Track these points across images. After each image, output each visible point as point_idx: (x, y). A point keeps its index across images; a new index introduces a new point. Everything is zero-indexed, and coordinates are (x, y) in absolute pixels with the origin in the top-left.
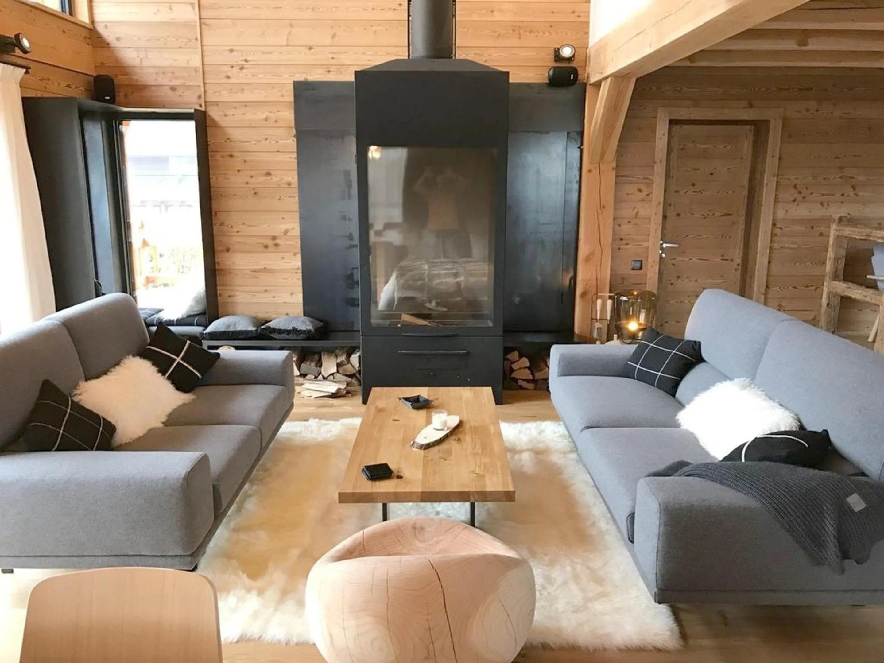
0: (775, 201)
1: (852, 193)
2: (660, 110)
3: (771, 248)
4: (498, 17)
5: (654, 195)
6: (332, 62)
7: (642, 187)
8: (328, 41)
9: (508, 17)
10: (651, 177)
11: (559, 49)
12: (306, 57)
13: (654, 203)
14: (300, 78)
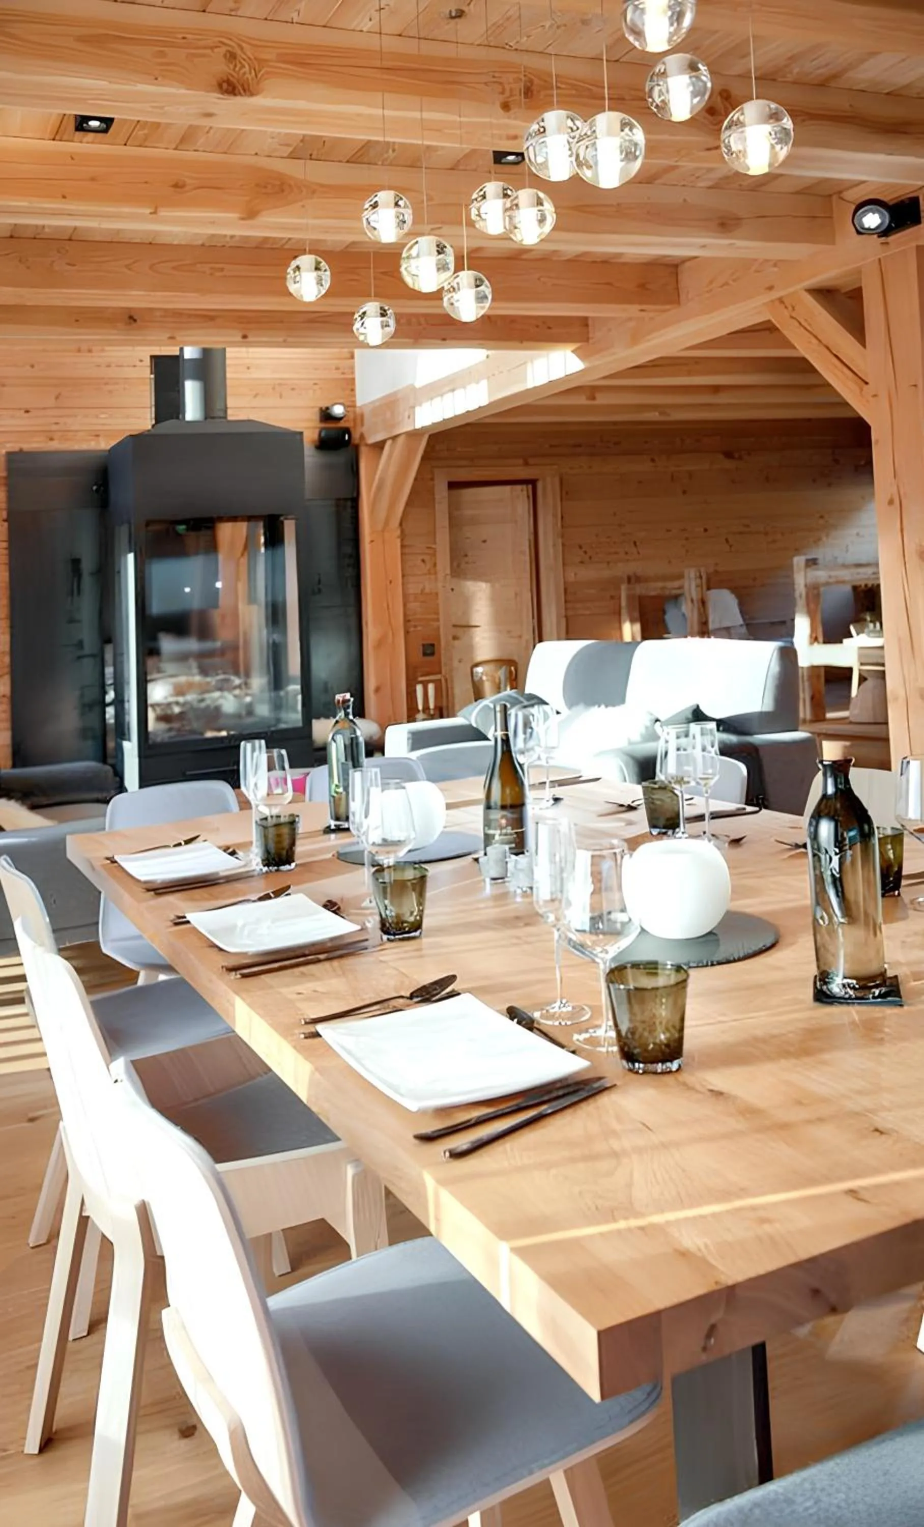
0: (564, 564)
1: (634, 550)
2: (436, 471)
3: (566, 617)
4: (255, 374)
5: (439, 567)
6: (54, 427)
7: (426, 558)
8: (51, 402)
9: (266, 374)
10: (433, 546)
11: (327, 408)
12: (20, 422)
13: (441, 576)
14: (13, 447)
